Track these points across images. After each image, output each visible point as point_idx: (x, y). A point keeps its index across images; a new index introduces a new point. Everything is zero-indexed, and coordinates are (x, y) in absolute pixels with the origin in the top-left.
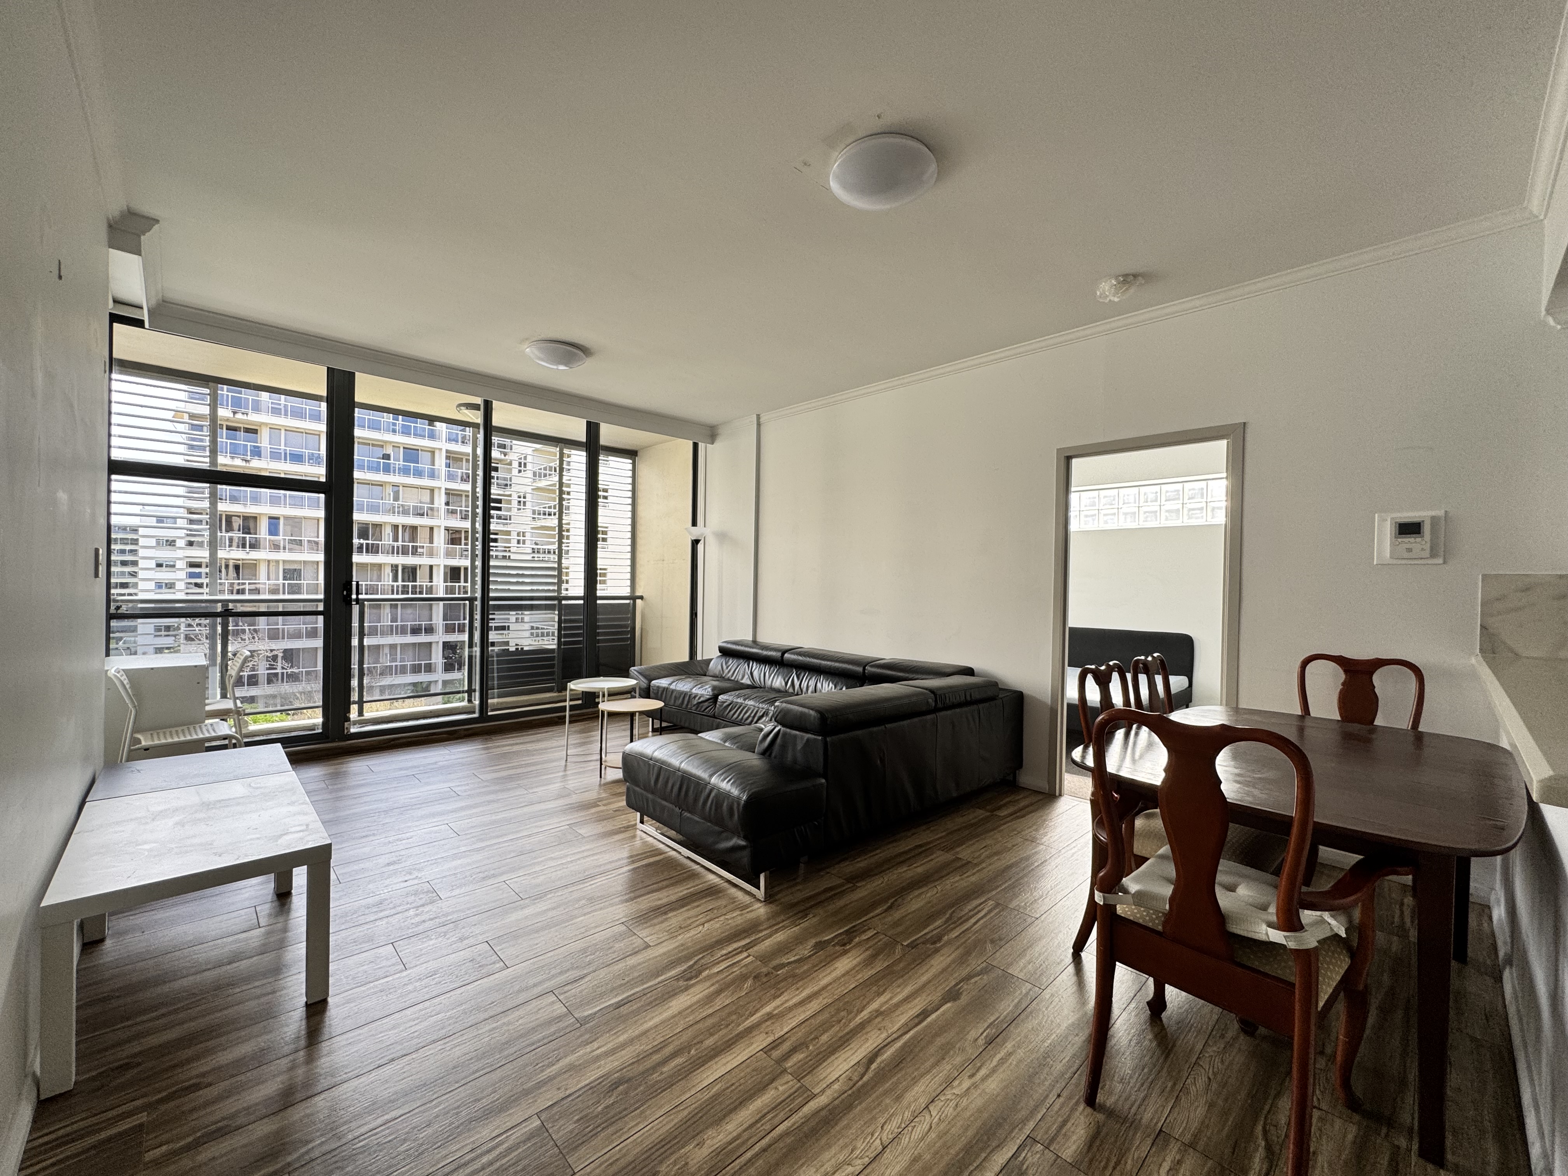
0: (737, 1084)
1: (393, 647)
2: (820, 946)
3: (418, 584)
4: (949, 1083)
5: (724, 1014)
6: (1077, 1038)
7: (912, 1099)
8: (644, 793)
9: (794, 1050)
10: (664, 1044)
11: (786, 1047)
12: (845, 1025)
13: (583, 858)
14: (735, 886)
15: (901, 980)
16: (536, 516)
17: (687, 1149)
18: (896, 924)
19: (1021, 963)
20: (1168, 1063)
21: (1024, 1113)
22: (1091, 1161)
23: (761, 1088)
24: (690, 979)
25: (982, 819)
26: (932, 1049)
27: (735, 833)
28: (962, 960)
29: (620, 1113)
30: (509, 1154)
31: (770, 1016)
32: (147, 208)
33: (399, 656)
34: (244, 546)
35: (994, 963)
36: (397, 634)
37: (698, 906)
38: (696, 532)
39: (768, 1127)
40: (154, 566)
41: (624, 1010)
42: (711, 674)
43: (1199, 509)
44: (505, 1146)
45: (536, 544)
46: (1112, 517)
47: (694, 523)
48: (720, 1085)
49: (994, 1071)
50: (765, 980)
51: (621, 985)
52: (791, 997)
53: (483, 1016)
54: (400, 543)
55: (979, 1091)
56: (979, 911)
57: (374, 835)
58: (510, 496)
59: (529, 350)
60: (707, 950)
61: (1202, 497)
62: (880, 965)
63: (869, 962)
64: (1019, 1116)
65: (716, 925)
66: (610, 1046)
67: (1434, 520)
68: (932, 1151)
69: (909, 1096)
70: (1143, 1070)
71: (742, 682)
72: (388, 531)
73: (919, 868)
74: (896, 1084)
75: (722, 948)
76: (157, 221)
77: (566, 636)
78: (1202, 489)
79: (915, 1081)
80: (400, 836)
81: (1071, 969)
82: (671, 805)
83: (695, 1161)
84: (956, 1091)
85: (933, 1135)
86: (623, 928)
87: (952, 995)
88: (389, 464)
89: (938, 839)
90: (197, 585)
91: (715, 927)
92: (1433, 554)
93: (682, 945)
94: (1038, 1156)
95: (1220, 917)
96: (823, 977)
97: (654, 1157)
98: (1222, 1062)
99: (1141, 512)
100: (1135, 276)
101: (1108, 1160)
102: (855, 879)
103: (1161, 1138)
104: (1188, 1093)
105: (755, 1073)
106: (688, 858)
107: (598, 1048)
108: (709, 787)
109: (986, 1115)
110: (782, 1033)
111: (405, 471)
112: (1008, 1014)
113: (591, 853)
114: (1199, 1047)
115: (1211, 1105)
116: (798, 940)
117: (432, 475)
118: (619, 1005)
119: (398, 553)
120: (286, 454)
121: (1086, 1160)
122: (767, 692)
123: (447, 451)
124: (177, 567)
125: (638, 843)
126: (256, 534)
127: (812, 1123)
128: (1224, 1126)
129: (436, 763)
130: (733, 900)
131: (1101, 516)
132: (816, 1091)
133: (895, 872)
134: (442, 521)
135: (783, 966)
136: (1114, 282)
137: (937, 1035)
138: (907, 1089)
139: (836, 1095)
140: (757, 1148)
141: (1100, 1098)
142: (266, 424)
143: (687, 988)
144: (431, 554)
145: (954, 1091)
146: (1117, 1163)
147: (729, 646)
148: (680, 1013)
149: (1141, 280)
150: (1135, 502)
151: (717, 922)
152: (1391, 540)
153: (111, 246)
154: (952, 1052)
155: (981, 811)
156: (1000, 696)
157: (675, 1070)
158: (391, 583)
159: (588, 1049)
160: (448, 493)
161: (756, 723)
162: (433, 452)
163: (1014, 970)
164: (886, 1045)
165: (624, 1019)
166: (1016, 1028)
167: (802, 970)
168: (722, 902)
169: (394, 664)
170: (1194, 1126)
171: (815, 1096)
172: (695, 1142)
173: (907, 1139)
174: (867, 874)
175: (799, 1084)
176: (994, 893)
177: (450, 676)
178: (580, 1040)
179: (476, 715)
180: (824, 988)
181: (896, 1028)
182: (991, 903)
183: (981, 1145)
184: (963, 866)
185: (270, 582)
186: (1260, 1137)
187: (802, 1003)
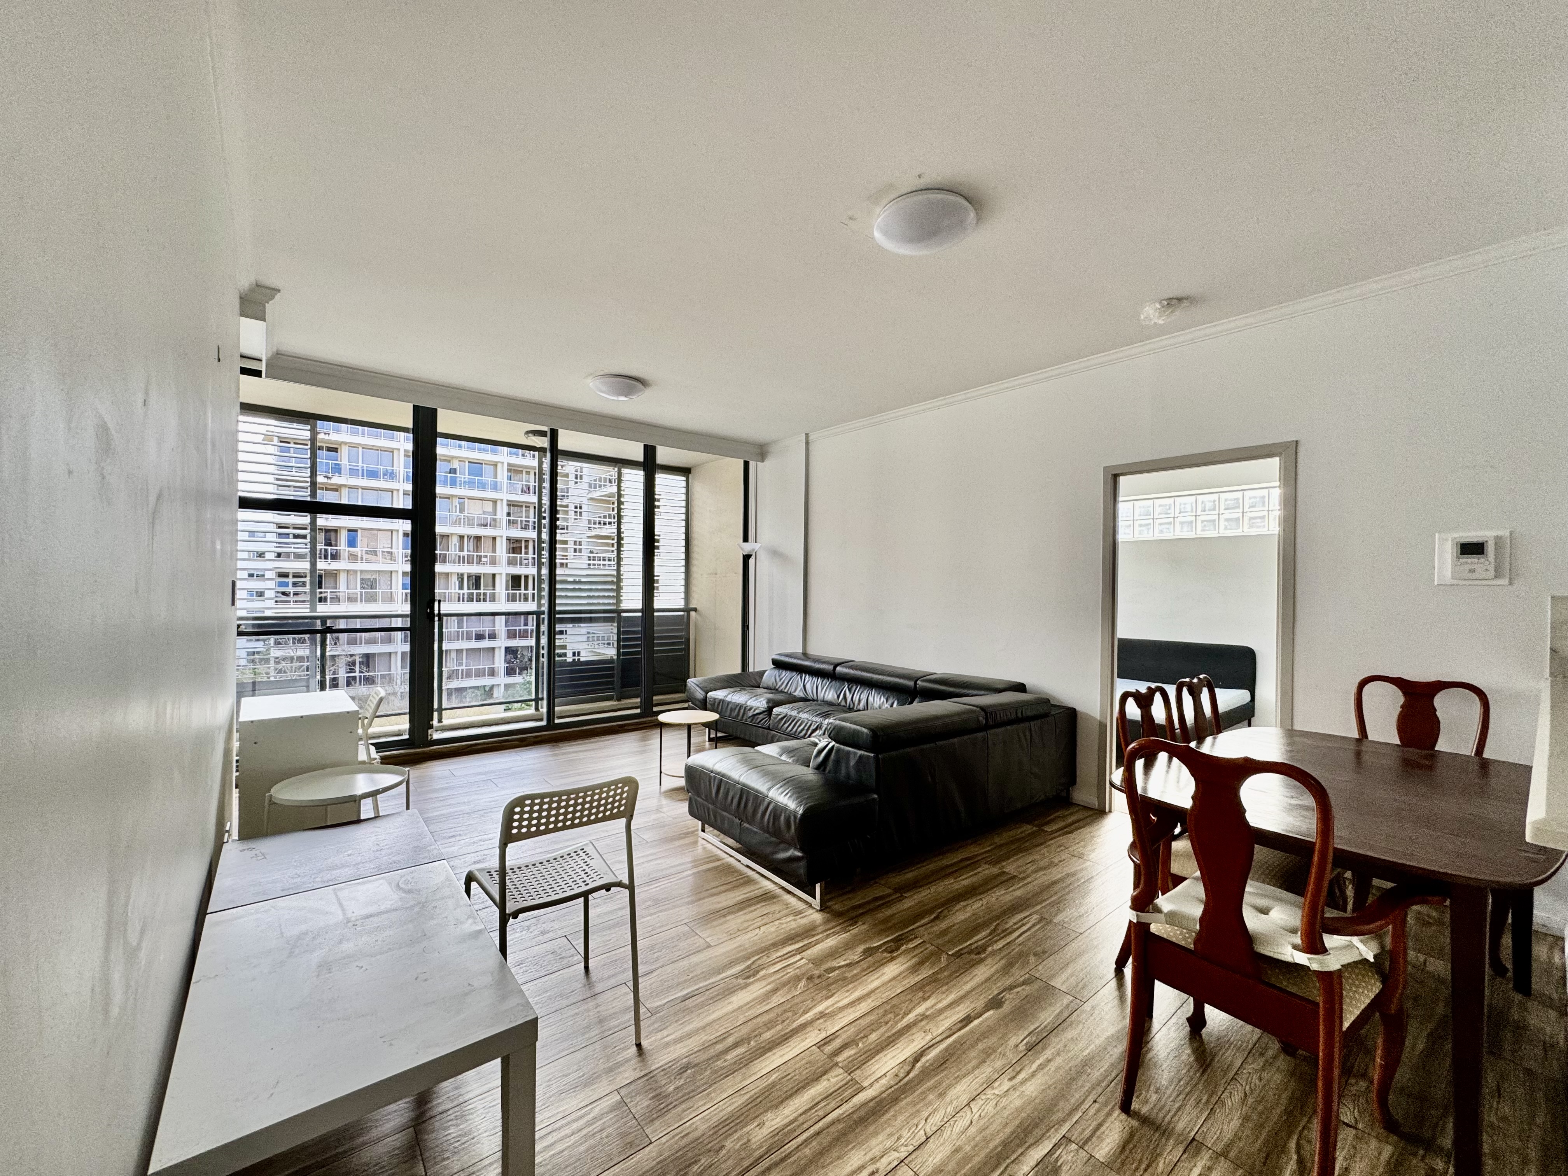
0: (792, 1074)
1: (460, 651)
2: (869, 952)
3: (482, 591)
4: (990, 1084)
5: (779, 1011)
6: (1116, 1050)
7: (954, 1097)
8: (705, 802)
9: (845, 1046)
10: (728, 1034)
11: (837, 1043)
12: (892, 1027)
13: (648, 862)
14: (789, 892)
15: (945, 987)
16: (592, 526)
17: (749, 1128)
18: (944, 933)
19: (1064, 976)
20: (1205, 1077)
21: (1060, 1115)
22: (1123, 1163)
23: (816, 1078)
24: (748, 977)
25: (1029, 834)
26: (973, 1053)
27: (790, 845)
28: (1006, 970)
29: (689, 1093)
30: (595, 1123)
31: (822, 1015)
32: (272, 281)
33: (464, 661)
34: (326, 557)
35: (1037, 975)
36: (462, 639)
37: (753, 911)
38: (748, 547)
39: (821, 1113)
40: (246, 576)
41: (689, 1003)
42: (765, 686)
43: (1260, 518)
44: (591, 1115)
45: (591, 552)
46: (1167, 526)
47: (746, 539)
48: (776, 1075)
49: (1033, 1075)
50: (817, 981)
51: (686, 981)
52: (842, 998)
53: (565, 1002)
54: (465, 553)
55: (1018, 1093)
56: (1024, 925)
57: (460, 835)
58: (567, 506)
59: (592, 384)
60: (763, 952)
61: (1264, 505)
62: (926, 972)
63: (914, 969)
64: (1055, 1118)
65: (771, 928)
66: (677, 1035)
67: (1498, 540)
68: (972, 1144)
69: (953, 1093)
70: (1179, 1082)
71: (795, 694)
72: (455, 540)
73: (965, 881)
74: (940, 1083)
75: (777, 950)
76: (279, 291)
77: (625, 647)
78: (1264, 497)
79: (958, 1079)
80: (483, 837)
81: (1113, 984)
82: (731, 817)
83: (757, 1138)
84: (997, 1092)
85: (973, 1130)
86: (687, 928)
87: (995, 1003)
88: (456, 478)
89: (983, 853)
90: (284, 594)
91: (771, 931)
92: (1498, 575)
93: (740, 946)
94: (1072, 1154)
95: (1247, 938)
96: (872, 981)
97: (720, 1133)
98: (1260, 1079)
99: (1199, 522)
100: (1180, 300)
101: (1140, 1162)
102: (903, 890)
103: (1193, 1146)
104: (1224, 1104)
105: (808, 1066)
106: (748, 866)
107: (668, 1036)
108: (767, 800)
109: (1023, 1115)
110: (833, 1031)
111: (470, 484)
112: (1049, 1023)
113: (654, 857)
114: (1238, 1063)
115: (1246, 1119)
116: (848, 946)
117: (495, 487)
118: (685, 999)
119: (464, 562)
120: (363, 470)
121: (1119, 1161)
122: (820, 705)
123: (509, 465)
124: (266, 577)
125: (699, 850)
126: (336, 546)
127: (862, 1113)
128: (1257, 1138)
129: (509, 769)
130: (787, 905)
131: (1156, 525)
132: (865, 1084)
133: (942, 884)
134: (504, 532)
135: (833, 969)
136: (1158, 306)
137: (978, 1040)
138: (949, 1087)
139: (883, 1089)
140: (812, 1131)
141: (1135, 1105)
142: (346, 443)
143: (746, 986)
144: (493, 562)
145: (994, 1091)
146: (1148, 1166)
147: (783, 658)
148: (739, 1008)
149: (1185, 303)
150: (1192, 511)
151: (772, 926)
152: (1453, 561)
153: (243, 314)
154: (992, 1057)
155: (1029, 827)
156: (1053, 713)
157: (738, 1058)
158: (457, 591)
159: (659, 1035)
160: (510, 504)
161: (809, 736)
162: (495, 465)
163: (1057, 983)
164: (930, 1047)
165: (689, 1011)
166: (1057, 1036)
167: (852, 974)
168: (776, 907)
169: (460, 668)
170: (1228, 1136)
171: (863, 1089)
172: (756, 1124)
173: (949, 1132)
174: (915, 885)
175: (849, 1077)
176: (1038, 907)
177: (511, 680)
178: (652, 1028)
179: (544, 723)
180: (873, 991)
181: (940, 1031)
182: (1035, 917)
183: (1018, 1141)
184: (1007, 881)
185: (350, 591)
186: (1293, 1150)
187: (852, 1004)
